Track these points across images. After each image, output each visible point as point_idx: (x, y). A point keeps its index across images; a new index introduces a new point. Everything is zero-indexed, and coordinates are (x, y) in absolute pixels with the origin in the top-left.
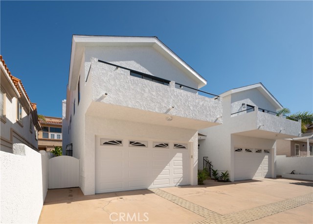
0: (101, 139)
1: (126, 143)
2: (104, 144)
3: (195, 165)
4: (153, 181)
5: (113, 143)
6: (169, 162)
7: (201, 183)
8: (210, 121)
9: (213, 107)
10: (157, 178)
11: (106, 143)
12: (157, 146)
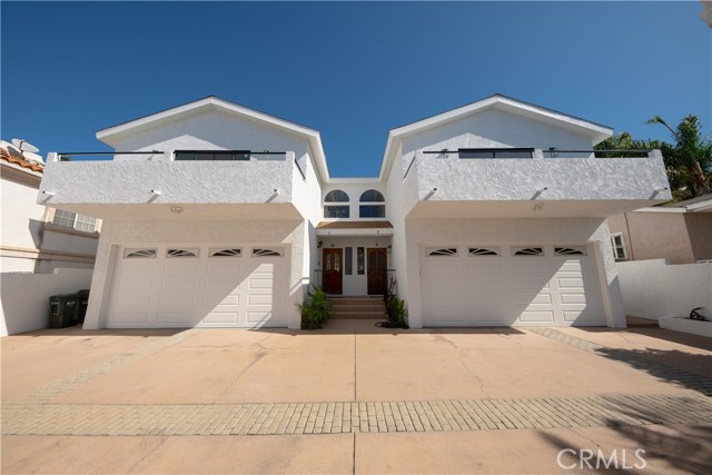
0: (125, 249)
2: (128, 256)
12: (217, 254)
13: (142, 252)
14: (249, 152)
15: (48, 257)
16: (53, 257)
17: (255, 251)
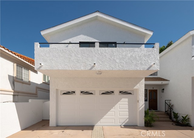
0: (61, 91)
1: (78, 92)
2: (63, 94)
3: (141, 109)
4: (100, 120)
5: (68, 93)
6: (114, 106)
7: (149, 124)
8: (142, 69)
9: (145, 56)
10: (103, 118)
11: (64, 94)
12: (103, 94)
13: (69, 92)
14: (115, 43)
15: (17, 94)
16: (19, 94)
17: (120, 92)
